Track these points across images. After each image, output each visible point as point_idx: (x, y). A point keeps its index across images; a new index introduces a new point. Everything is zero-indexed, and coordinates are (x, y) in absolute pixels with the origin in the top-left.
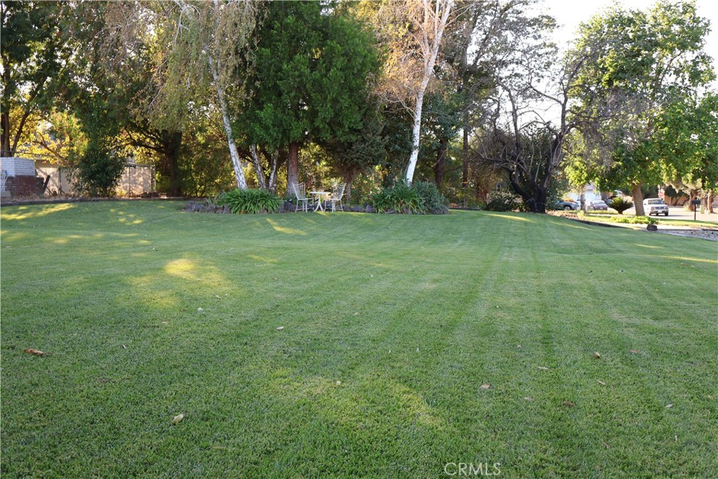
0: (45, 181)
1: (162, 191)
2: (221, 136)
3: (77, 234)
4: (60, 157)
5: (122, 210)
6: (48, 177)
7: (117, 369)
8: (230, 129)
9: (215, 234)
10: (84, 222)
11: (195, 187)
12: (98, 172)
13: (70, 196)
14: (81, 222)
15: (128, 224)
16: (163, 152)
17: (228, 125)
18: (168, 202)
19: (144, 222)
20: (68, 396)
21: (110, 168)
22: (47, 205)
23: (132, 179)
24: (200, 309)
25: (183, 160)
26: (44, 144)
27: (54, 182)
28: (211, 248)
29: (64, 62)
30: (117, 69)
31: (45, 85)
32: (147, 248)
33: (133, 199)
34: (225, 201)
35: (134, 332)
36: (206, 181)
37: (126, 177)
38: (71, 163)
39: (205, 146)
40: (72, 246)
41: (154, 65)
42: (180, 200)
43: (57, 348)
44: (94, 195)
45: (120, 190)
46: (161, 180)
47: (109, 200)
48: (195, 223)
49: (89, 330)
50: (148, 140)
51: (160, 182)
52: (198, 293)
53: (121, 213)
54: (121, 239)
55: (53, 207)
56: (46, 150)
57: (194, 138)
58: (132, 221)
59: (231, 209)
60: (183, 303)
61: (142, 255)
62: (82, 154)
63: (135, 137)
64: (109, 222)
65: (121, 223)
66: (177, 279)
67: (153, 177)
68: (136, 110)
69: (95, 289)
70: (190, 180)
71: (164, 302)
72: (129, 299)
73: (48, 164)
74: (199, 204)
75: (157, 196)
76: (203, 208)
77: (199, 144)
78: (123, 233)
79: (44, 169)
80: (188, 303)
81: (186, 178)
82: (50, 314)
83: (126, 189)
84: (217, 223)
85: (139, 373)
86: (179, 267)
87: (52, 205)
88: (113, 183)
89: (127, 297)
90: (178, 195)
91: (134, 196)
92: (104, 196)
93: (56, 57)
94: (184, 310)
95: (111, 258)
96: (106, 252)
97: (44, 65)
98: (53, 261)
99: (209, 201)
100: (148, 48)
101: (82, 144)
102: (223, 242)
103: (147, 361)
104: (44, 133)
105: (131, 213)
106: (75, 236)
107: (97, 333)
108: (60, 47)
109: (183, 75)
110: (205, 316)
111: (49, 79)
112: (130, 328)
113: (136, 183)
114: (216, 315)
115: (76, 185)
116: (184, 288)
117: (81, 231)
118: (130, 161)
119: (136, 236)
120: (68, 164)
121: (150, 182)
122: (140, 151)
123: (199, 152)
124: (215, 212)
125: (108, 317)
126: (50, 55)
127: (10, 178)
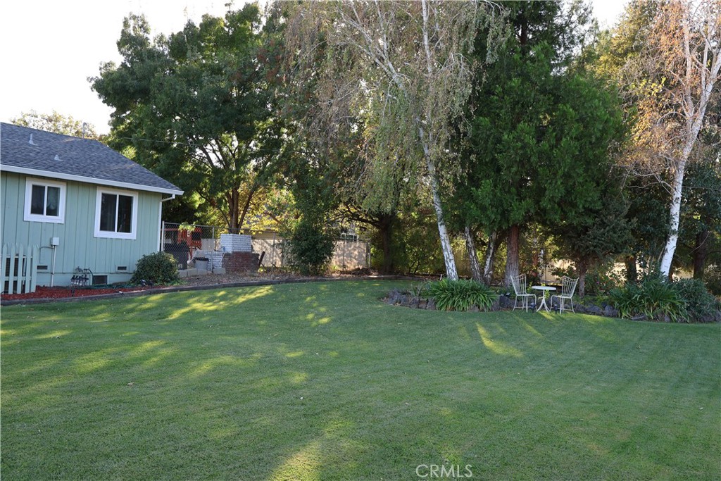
0: (260, 257)
1: (374, 268)
6: (264, 253)
8: (440, 209)
11: (409, 264)
12: (309, 249)
16: (379, 226)
17: (439, 204)
23: (348, 253)
26: (273, 215)
33: (344, 276)
34: (430, 293)
36: (419, 259)
39: (417, 222)
41: (362, 141)
44: (303, 273)
45: (335, 263)
46: (376, 254)
48: (388, 327)
51: (375, 257)
53: (315, 304)
55: (252, 292)
56: (275, 220)
58: (319, 319)
59: (436, 303)
62: (294, 231)
64: (297, 318)
65: (308, 321)
67: (368, 250)
68: (342, 189)
70: (402, 257)
75: (369, 273)
76: (405, 300)
77: (413, 219)
81: (399, 254)
83: (340, 263)
84: (415, 326)
90: (390, 273)
91: (347, 272)
109: (390, 151)
113: (351, 257)
121: (364, 255)
124: (418, 306)
127: (227, 255)
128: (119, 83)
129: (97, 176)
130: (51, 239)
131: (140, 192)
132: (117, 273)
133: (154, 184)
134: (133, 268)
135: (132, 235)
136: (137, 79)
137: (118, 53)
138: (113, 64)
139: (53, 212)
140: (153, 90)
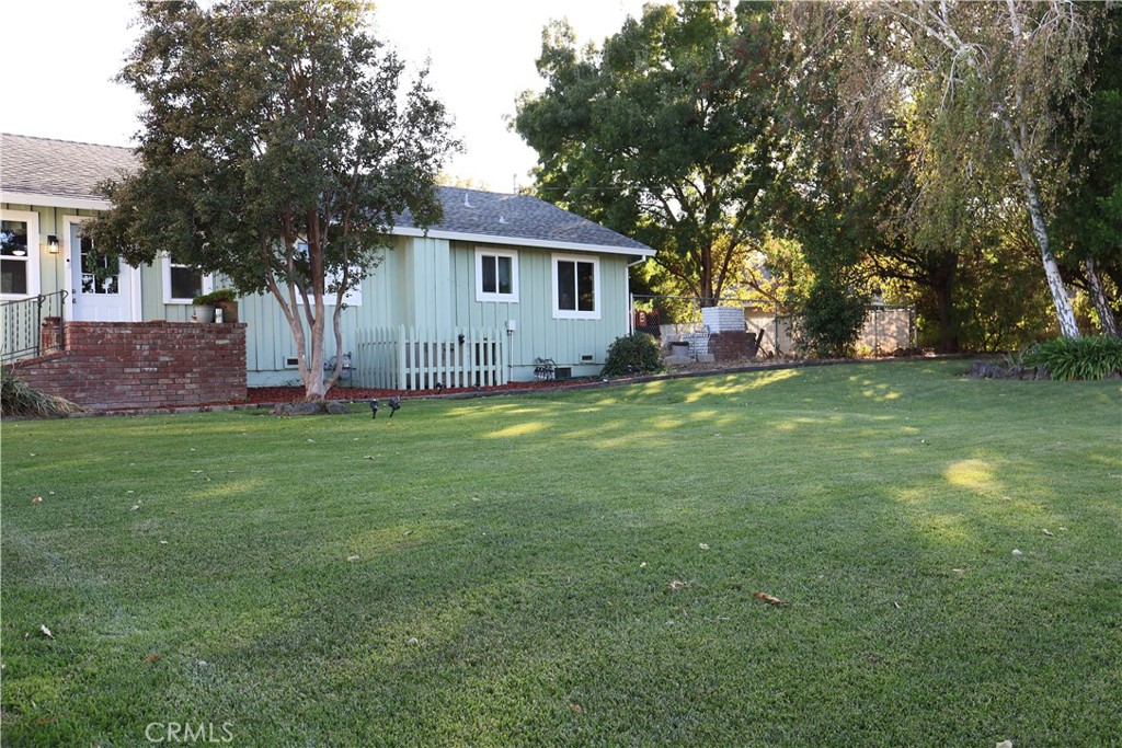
0: (757, 337)
1: (927, 344)
2: (1026, 249)
3: (805, 416)
4: (777, 302)
5: (867, 378)
6: (762, 331)
7: (890, 642)
8: (1045, 236)
9: (1024, 415)
10: (813, 398)
11: (983, 336)
12: (830, 321)
13: (791, 358)
14: (810, 397)
15: (878, 399)
16: (926, 283)
17: (1042, 230)
18: (938, 362)
19: (902, 397)
20: (821, 676)
21: (847, 314)
22: (761, 373)
23: (880, 328)
24: (1016, 551)
25: (960, 294)
26: (754, 285)
27: (768, 336)
28: (1021, 442)
29: (781, 166)
30: (856, 164)
31: (756, 200)
32: (911, 440)
33: (882, 361)
34: (1039, 358)
35: (909, 582)
36: (1001, 326)
37: (871, 325)
38: (791, 310)
39: (997, 268)
40: (801, 434)
41: (913, 149)
42: (958, 358)
43: (799, 596)
44: (824, 355)
45: (862, 346)
46: (925, 327)
47: (847, 362)
48: (986, 398)
49: (840, 572)
50: (903, 266)
51: (924, 331)
52: (1009, 522)
53: (866, 382)
54: (869, 424)
55: (770, 375)
56: (758, 293)
57: (979, 256)
58: (883, 396)
59: (1049, 372)
60: (985, 538)
61: (905, 450)
62: (807, 295)
63: (883, 262)
64: (850, 397)
65: (867, 398)
66: (967, 494)
67: (912, 323)
68: (886, 223)
69: (842, 505)
70: (972, 326)
71: (952, 533)
72: (894, 525)
73: (760, 313)
74: (991, 365)
75: (920, 353)
76: (999, 372)
77: (987, 265)
78: (873, 413)
79: (754, 320)
80: (994, 539)
81: (966, 322)
82: (783, 540)
83: (870, 345)
84: (1027, 397)
85: (926, 653)
86: (968, 474)
87: (770, 372)
88: (852, 336)
89: (890, 521)
90: (955, 351)
91: (884, 354)
92: (838, 357)
93: (770, 160)
94: (988, 552)
95: (859, 456)
96: (851, 446)
97: (755, 174)
98: (778, 458)
99: (1008, 359)
100: (902, 125)
101: (808, 281)
102: (1040, 430)
103: (937, 634)
104: (755, 270)
105: (882, 382)
106: (804, 420)
107: (853, 578)
108: (775, 145)
109: (961, 159)
110: (1026, 565)
111: (761, 193)
112: (902, 575)
113: (885, 335)
114: (1047, 566)
115: (799, 341)
116: (983, 511)
117: (811, 412)
118: (877, 301)
119: (894, 420)
120: (788, 310)
121: (907, 331)
122: (892, 284)
123: (987, 279)
124: (1021, 379)
125: (866, 553)
126: (762, 157)
127: (714, 336)
128: (548, 115)
129: (553, 238)
130: (506, 323)
131: (603, 256)
132: (582, 364)
133: (618, 244)
134: (602, 354)
135: (595, 314)
136: (570, 107)
137: (537, 74)
138: (531, 92)
139: (506, 289)
140: (596, 119)
